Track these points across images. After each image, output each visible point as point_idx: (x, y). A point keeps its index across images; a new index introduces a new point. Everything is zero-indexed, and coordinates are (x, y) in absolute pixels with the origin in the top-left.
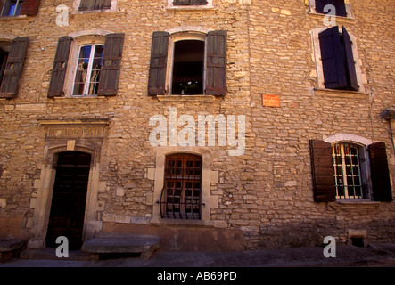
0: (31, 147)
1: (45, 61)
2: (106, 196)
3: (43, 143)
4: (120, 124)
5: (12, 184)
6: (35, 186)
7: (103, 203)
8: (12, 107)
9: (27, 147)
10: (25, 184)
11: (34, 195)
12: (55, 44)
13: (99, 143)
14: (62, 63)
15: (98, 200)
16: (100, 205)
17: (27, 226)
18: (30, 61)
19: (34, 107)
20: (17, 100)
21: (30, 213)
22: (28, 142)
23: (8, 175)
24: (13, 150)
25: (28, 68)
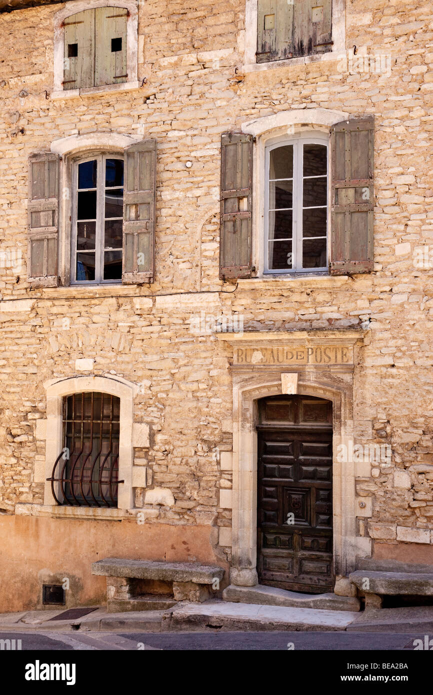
0: (202, 386)
1: (198, 192)
2: (373, 488)
3: (226, 379)
4: (387, 335)
5: (178, 461)
6: (224, 466)
7: (368, 502)
8: (148, 302)
9: (194, 386)
10: (203, 460)
11: (224, 483)
12: (214, 150)
13: (347, 378)
14: (240, 199)
15: (357, 494)
16: (363, 506)
17: (222, 543)
18: (166, 194)
19: (194, 301)
20: (156, 287)
21: (222, 519)
22: (195, 376)
23: (167, 443)
24: (167, 392)
25: (164, 212)
